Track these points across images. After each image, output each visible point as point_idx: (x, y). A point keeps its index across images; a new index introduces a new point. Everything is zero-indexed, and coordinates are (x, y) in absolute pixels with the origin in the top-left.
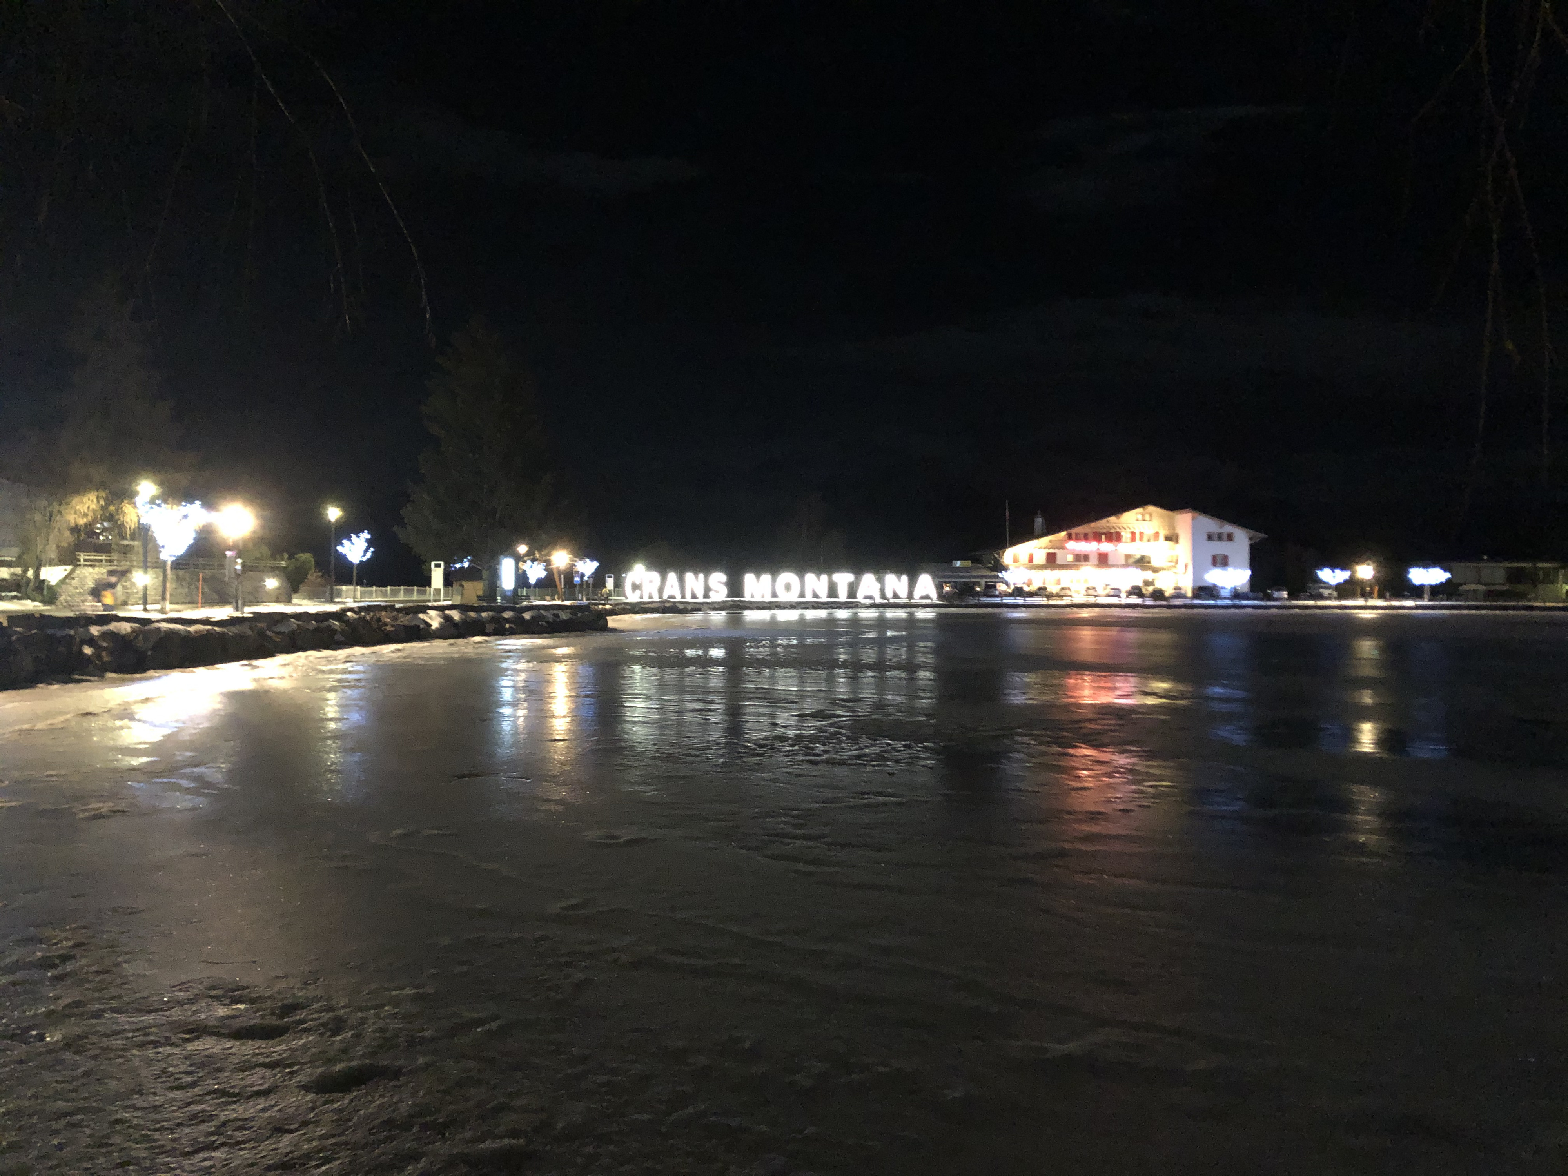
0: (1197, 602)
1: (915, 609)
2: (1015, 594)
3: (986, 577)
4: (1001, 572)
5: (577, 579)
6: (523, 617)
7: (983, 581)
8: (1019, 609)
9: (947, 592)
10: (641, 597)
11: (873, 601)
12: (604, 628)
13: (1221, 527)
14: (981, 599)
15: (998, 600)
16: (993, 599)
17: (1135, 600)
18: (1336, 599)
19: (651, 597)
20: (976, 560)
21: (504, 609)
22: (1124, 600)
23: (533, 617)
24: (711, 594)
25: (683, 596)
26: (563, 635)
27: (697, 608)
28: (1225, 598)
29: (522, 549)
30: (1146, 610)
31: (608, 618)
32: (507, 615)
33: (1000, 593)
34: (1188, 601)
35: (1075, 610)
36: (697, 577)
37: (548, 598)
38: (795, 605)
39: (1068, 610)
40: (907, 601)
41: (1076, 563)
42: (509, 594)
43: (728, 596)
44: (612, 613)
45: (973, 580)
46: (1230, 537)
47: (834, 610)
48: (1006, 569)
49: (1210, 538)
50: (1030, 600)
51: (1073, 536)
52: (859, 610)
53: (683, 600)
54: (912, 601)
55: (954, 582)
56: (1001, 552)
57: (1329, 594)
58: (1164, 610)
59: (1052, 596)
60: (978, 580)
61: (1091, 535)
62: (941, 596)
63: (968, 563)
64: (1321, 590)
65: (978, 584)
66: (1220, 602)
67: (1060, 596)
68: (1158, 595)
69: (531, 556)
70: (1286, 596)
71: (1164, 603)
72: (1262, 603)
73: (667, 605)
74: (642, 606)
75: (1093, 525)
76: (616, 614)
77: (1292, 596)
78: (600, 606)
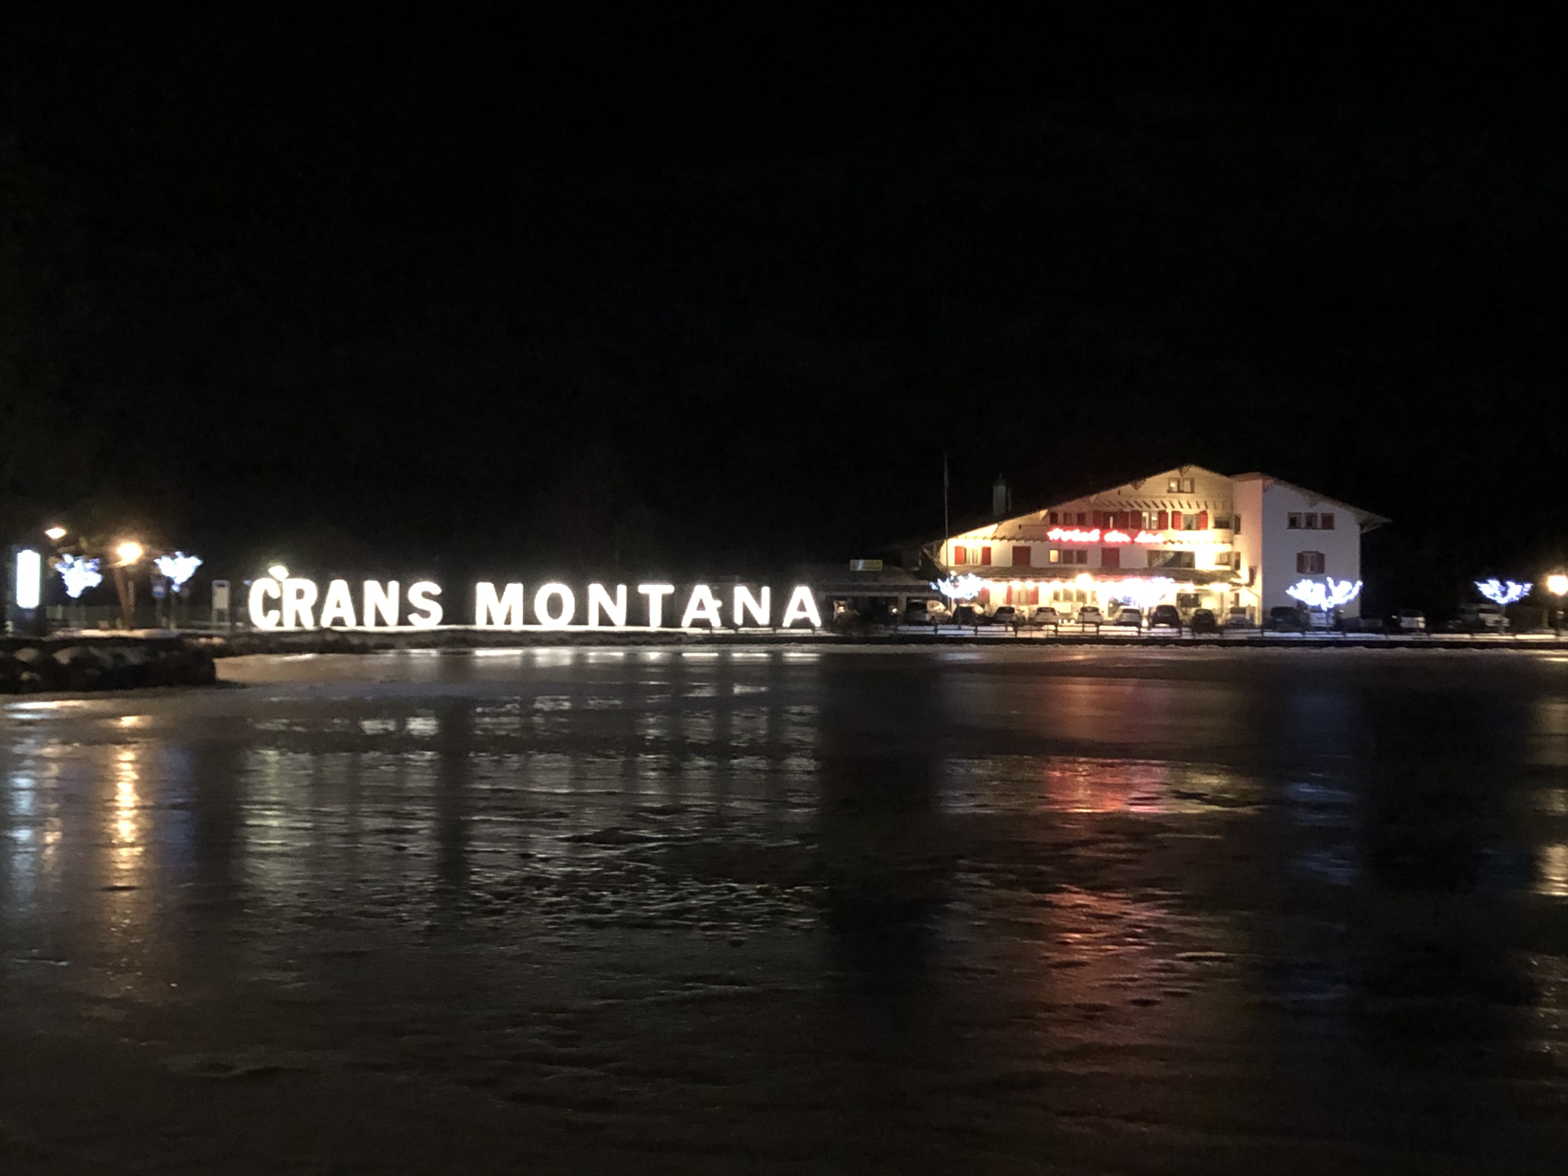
0: (1268, 634)
1: (783, 646)
2: (960, 618)
3: (908, 588)
4: (935, 582)
5: (159, 589)
6: (55, 660)
7: (903, 596)
8: (966, 647)
9: (840, 616)
10: (280, 624)
11: (707, 632)
12: (209, 680)
13: (1312, 505)
14: (900, 628)
15: (929, 630)
16: (920, 628)
17: (1162, 630)
18: (1508, 630)
19: (298, 623)
20: (893, 560)
21: (18, 644)
22: (1146, 629)
23: (74, 661)
24: (413, 617)
25: (360, 622)
26: (132, 692)
27: (386, 642)
28: (1320, 629)
29: (56, 533)
30: (1184, 649)
31: (217, 661)
32: (26, 655)
33: (933, 618)
34: (1256, 634)
35: (1062, 647)
36: (385, 589)
37: (103, 624)
38: (567, 638)
39: (1050, 648)
40: (769, 630)
41: (1064, 566)
42: (29, 616)
43: (443, 622)
44: (223, 652)
45: (886, 594)
46: (1328, 522)
47: (638, 648)
48: (943, 574)
49: (1293, 523)
50: (985, 631)
51: (1060, 518)
52: (682, 647)
53: (360, 628)
54: (779, 631)
55: (853, 598)
56: (935, 544)
57: (1496, 622)
58: (1215, 648)
59: (1023, 624)
60: (894, 594)
61: (1089, 518)
62: (828, 622)
63: (878, 564)
64: (1482, 615)
65: (895, 601)
66: (1310, 636)
67: (1035, 623)
68: (1205, 621)
69: (72, 546)
70: (1422, 625)
71: (1215, 636)
72: (1382, 637)
73: (329, 638)
74: (283, 639)
75: (1093, 498)
76: (233, 654)
77: (1434, 625)
78: (203, 640)
